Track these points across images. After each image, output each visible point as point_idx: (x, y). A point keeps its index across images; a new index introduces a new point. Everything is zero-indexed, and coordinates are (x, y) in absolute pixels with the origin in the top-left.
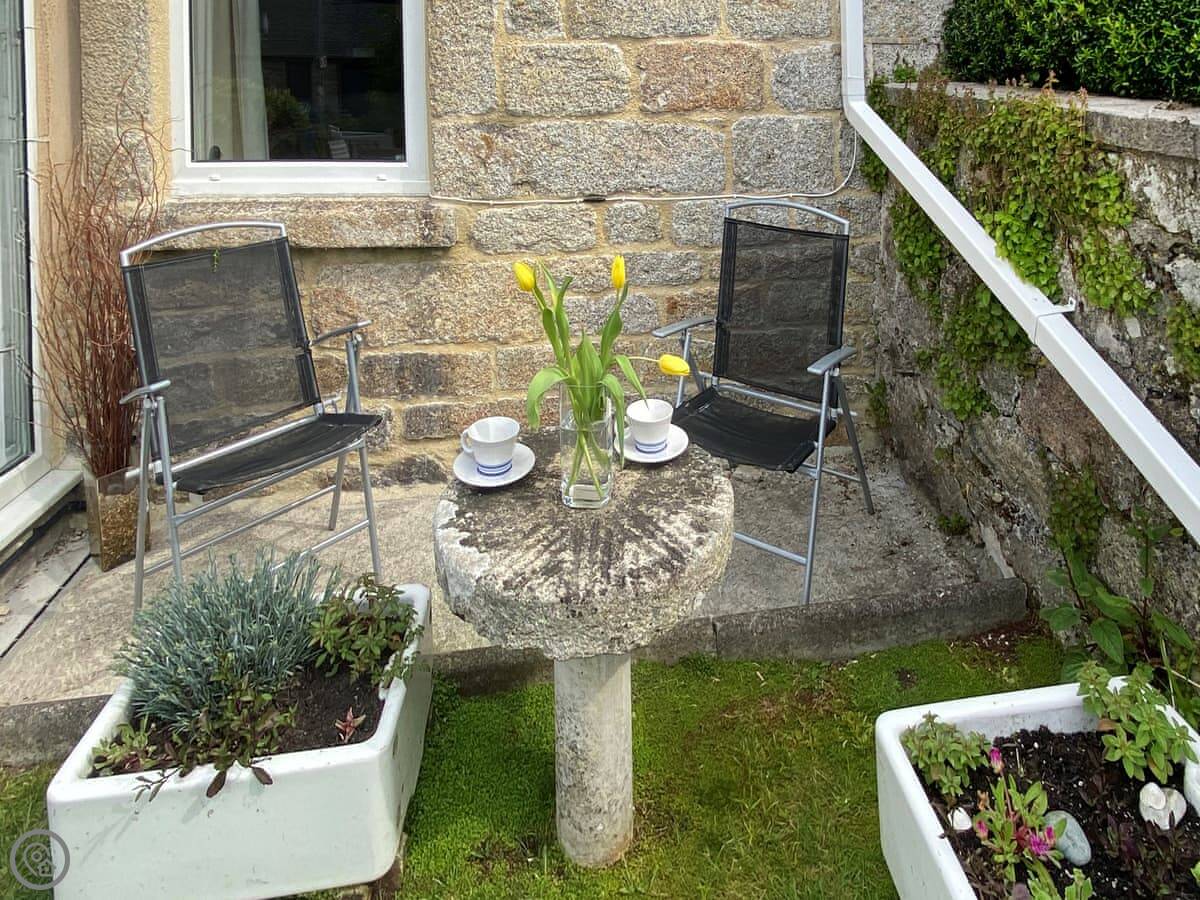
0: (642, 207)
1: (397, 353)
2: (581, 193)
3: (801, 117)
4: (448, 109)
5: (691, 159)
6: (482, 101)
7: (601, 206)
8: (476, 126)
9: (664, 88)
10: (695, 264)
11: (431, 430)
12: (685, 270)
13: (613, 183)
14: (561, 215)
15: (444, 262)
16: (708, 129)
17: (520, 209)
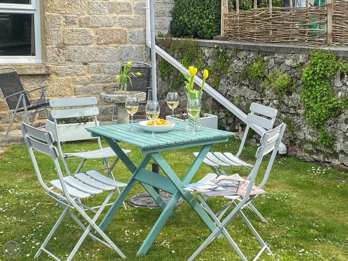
0: (97, 65)
1: (37, 99)
2: (82, 62)
3: (135, 45)
4: (50, 43)
5: (109, 55)
6: (58, 41)
7: (87, 65)
8: (56, 47)
9: (103, 38)
10: (110, 78)
11: (45, 116)
12: (107, 79)
13: (90, 60)
14: (77, 67)
15: (48, 78)
16: (113, 48)
17: (67, 66)
